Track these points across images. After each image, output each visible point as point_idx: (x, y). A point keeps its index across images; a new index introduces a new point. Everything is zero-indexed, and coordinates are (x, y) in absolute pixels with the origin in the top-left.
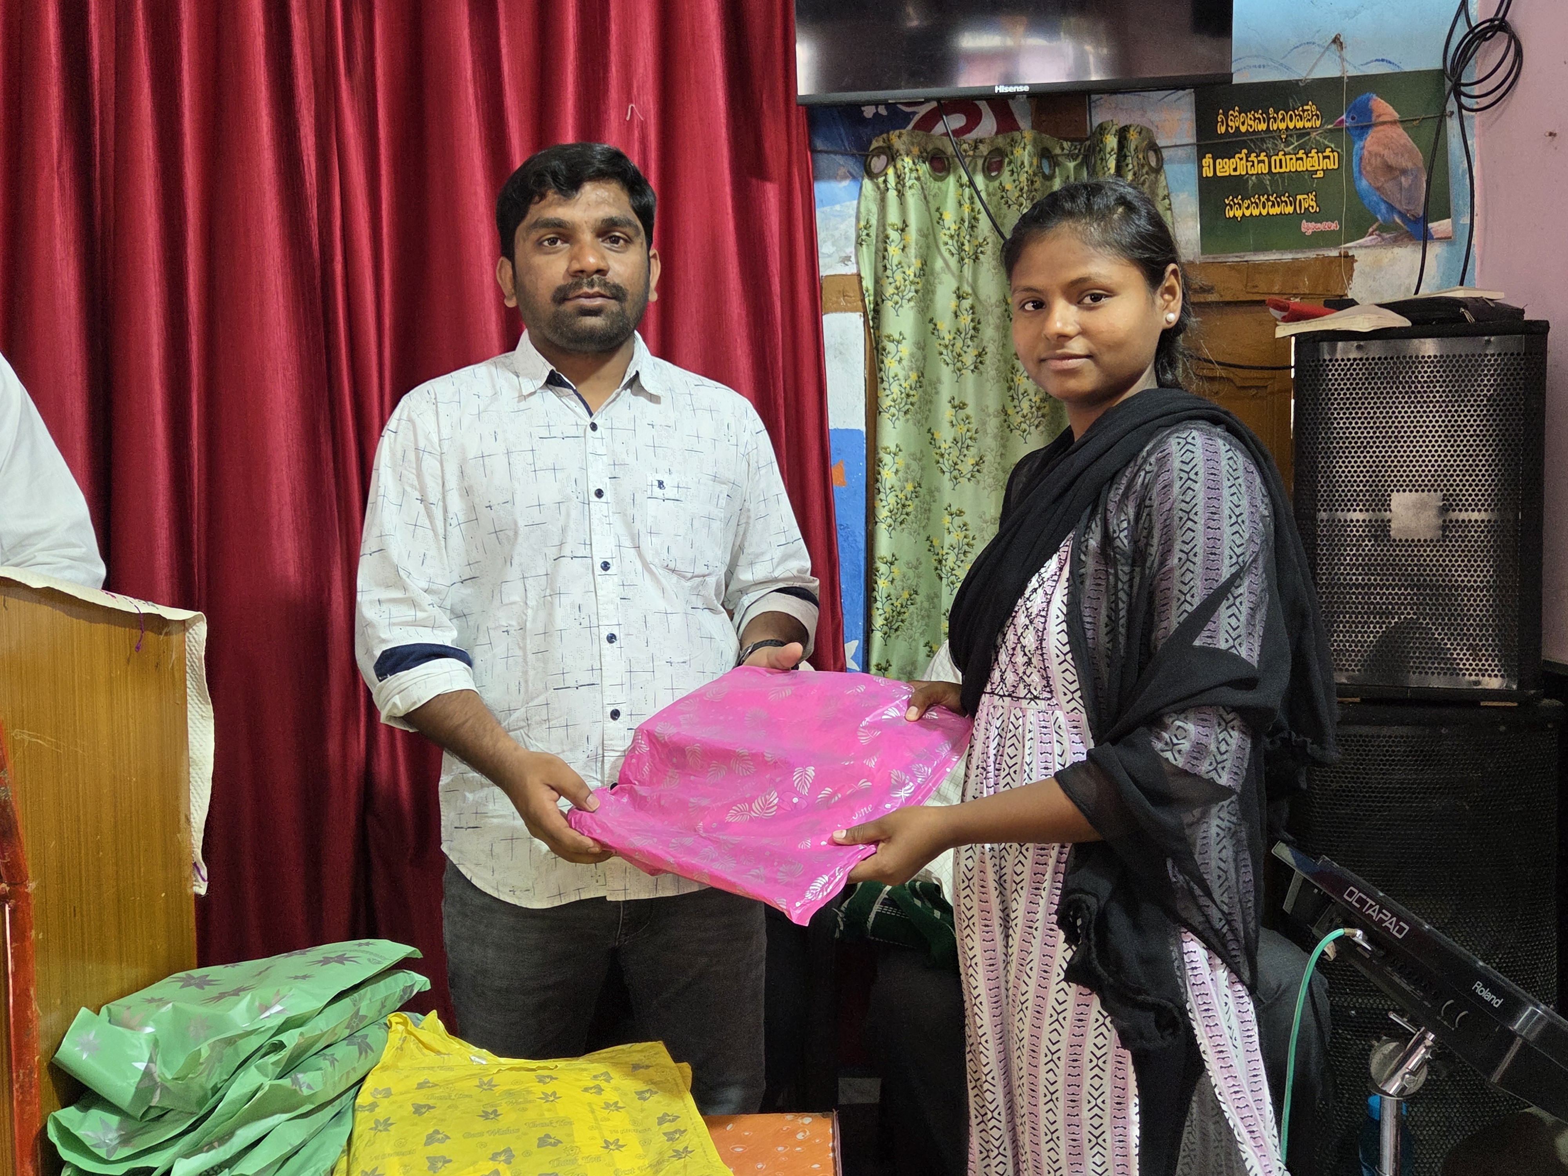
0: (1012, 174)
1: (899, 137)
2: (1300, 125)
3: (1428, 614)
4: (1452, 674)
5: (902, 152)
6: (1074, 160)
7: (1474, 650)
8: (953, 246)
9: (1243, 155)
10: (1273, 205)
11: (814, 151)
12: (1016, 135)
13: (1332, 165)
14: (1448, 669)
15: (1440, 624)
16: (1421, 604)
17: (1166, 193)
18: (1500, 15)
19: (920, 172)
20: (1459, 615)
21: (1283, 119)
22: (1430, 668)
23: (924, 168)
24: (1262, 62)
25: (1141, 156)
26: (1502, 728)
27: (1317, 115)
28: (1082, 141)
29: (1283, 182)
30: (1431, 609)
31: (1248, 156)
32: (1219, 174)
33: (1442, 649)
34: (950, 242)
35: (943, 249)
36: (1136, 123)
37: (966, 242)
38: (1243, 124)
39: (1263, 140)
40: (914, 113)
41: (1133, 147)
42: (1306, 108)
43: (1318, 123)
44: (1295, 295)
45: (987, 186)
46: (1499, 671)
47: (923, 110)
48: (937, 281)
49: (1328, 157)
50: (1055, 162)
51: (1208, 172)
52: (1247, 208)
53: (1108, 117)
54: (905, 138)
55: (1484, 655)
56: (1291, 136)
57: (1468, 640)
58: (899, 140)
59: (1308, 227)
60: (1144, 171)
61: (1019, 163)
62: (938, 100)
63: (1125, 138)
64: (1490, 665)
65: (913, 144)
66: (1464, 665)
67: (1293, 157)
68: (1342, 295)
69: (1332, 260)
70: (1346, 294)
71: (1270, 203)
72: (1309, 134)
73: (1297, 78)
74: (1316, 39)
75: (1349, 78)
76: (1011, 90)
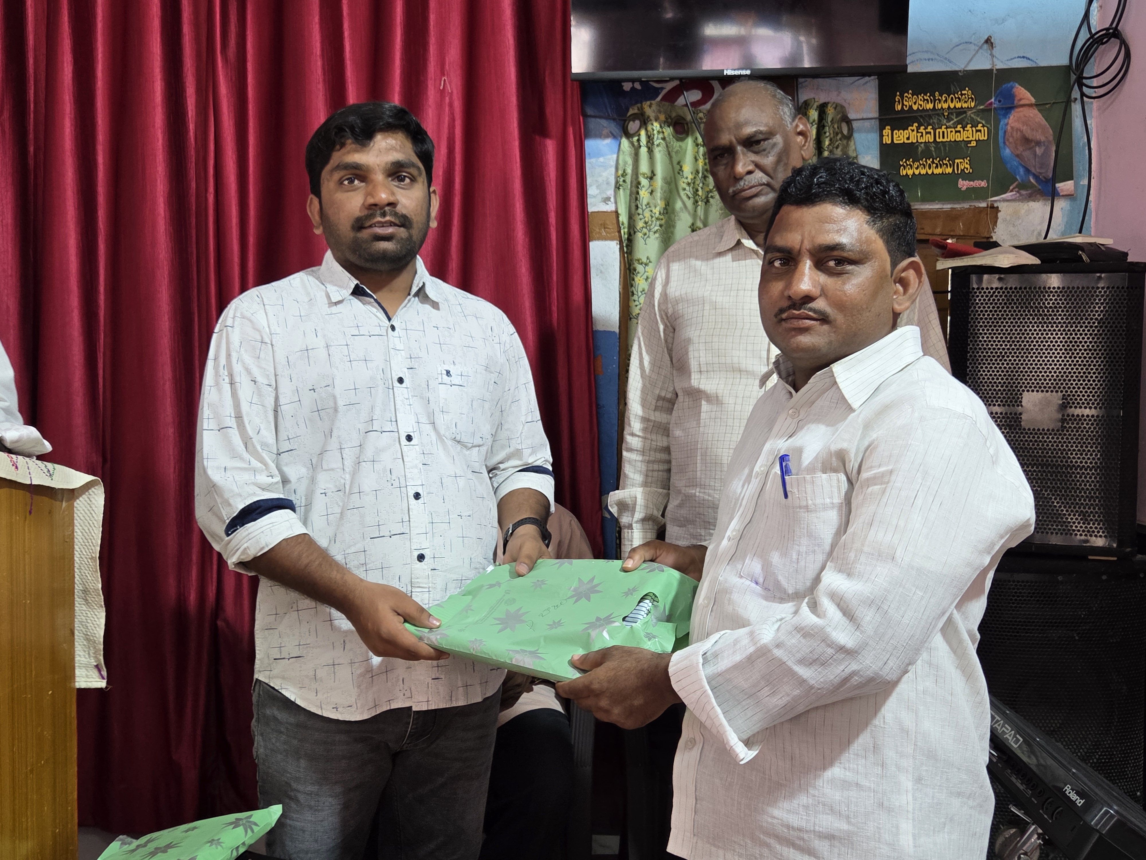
1: (650, 106)
2: (958, 105)
3: (1049, 487)
4: (1066, 534)
5: (652, 118)
7: (1084, 516)
8: (689, 191)
9: (914, 128)
10: (937, 167)
11: (585, 116)
13: (983, 136)
14: (1064, 530)
15: (1058, 495)
16: (1044, 479)
17: (855, 155)
18: (1114, 25)
19: (666, 134)
20: (1073, 488)
21: (946, 101)
22: (1050, 529)
23: (669, 131)
24: (931, 56)
25: (836, 126)
26: (1104, 577)
27: (972, 98)
29: (945, 149)
30: (1051, 483)
31: (918, 128)
32: (895, 142)
33: (1060, 514)
34: (687, 188)
35: (682, 193)
36: (833, 101)
37: (700, 189)
38: (915, 103)
39: (930, 117)
40: (662, 88)
41: (830, 119)
42: (963, 92)
43: (973, 104)
44: (952, 237)
46: (1103, 532)
47: (669, 86)
48: (676, 218)
49: (980, 131)
51: (887, 140)
52: (917, 168)
53: (811, 96)
54: (654, 107)
55: (1091, 520)
56: (952, 114)
57: (1080, 508)
58: (650, 109)
59: (963, 184)
60: (838, 138)
62: (681, 79)
63: (824, 112)
64: (1096, 528)
65: (660, 112)
66: (1076, 527)
67: (953, 130)
68: (988, 238)
69: (981, 210)
70: (992, 237)
71: (935, 165)
72: (965, 112)
73: (957, 69)
74: (972, 40)
75: (997, 70)
76: (737, 73)
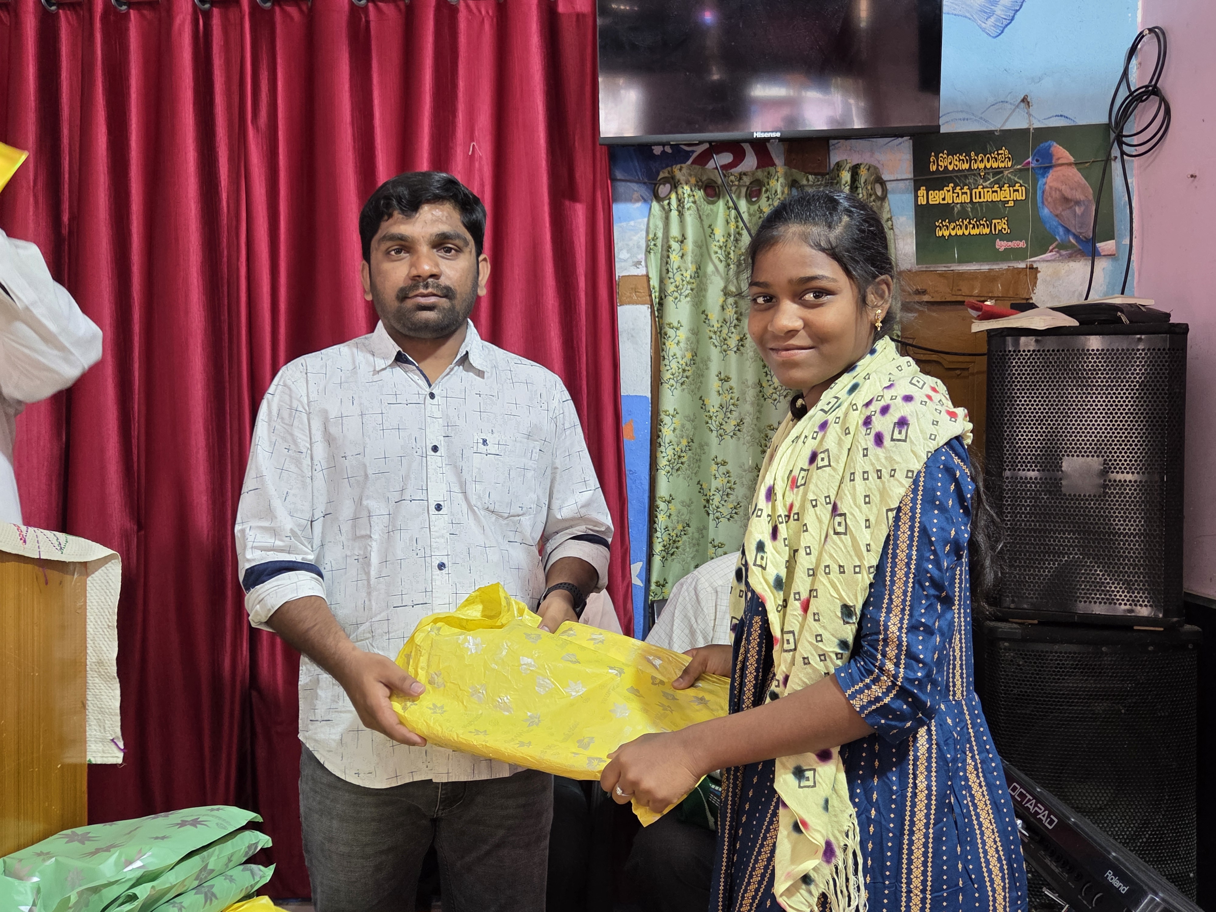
0: (768, 200)
1: (680, 170)
2: (995, 165)
3: (1091, 554)
4: (1110, 603)
5: (682, 181)
7: (1128, 584)
8: (721, 254)
9: (950, 188)
10: (974, 227)
11: (613, 179)
12: (772, 169)
13: (1020, 196)
14: (1108, 599)
15: (1101, 563)
16: (1086, 546)
17: (889, 216)
18: (1153, 83)
19: (696, 197)
20: (1116, 556)
21: (982, 161)
22: (1093, 598)
23: (699, 194)
24: (966, 116)
25: (869, 188)
26: (1151, 648)
27: (1010, 158)
28: (823, 175)
29: (982, 209)
30: (1094, 551)
31: (954, 189)
32: (931, 202)
33: (1103, 583)
34: (719, 251)
35: (714, 256)
36: (866, 162)
37: (732, 252)
38: (950, 163)
39: (966, 177)
40: (693, 152)
41: (862, 181)
42: (1000, 152)
43: (1010, 164)
44: (991, 298)
45: (749, 209)
46: (1148, 602)
47: (699, 150)
48: (708, 281)
49: (1018, 191)
51: (922, 201)
52: (953, 229)
53: (844, 157)
54: (684, 171)
55: (1136, 589)
56: (988, 174)
57: (1124, 576)
58: (681, 172)
59: (1001, 245)
60: (872, 199)
61: (774, 191)
62: (711, 142)
63: (857, 174)
64: (1141, 597)
65: (691, 175)
66: (1121, 596)
67: (990, 190)
68: (1028, 299)
69: (1020, 271)
70: (1031, 298)
71: (971, 226)
72: (1002, 172)
73: (993, 129)
74: (1008, 99)
75: (1035, 129)
76: (766, 135)
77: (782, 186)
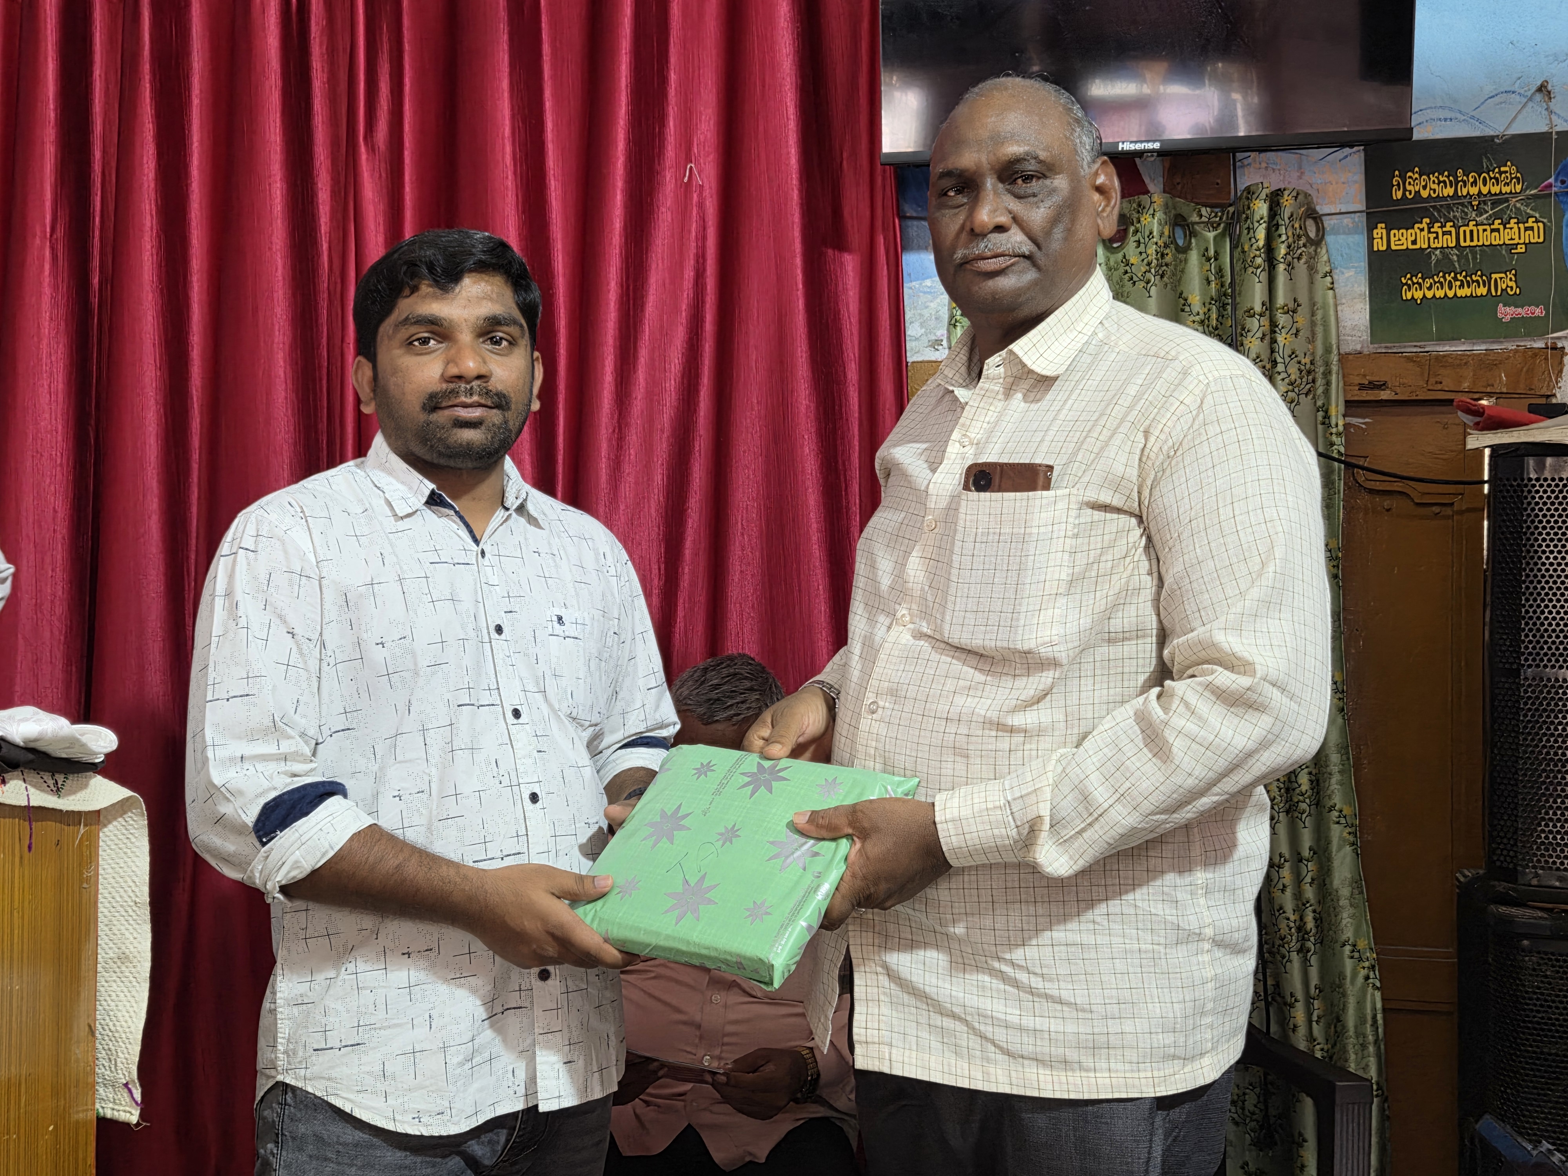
0: (1138, 246)
2: (1495, 189)
6: (1215, 229)
9: (1424, 225)
10: (1462, 286)
11: (903, 217)
12: (1144, 199)
13: (1536, 237)
17: (1328, 269)
21: (1475, 183)
24: (1449, 115)
25: (1297, 225)
27: (1518, 179)
28: (1223, 207)
29: (1474, 258)
31: (1430, 226)
32: (1393, 247)
36: (1291, 187)
38: (1425, 187)
39: (1449, 208)
41: (1287, 215)
42: (1503, 169)
43: (1519, 188)
44: (1489, 395)
45: (1108, 259)
49: (1532, 228)
50: (1191, 232)
51: (1380, 245)
52: (1429, 288)
53: (1257, 179)
56: (1485, 203)
59: (1506, 312)
60: (1301, 243)
61: (1147, 233)
63: (1278, 204)
67: (1487, 227)
68: (1548, 396)
69: (1536, 353)
70: (1554, 395)
71: (1458, 283)
72: (1507, 200)
73: (1492, 133)
74: (1516, 87)
75: (1558, 133)
76: (1139, 147)
77: (1160, 224)
